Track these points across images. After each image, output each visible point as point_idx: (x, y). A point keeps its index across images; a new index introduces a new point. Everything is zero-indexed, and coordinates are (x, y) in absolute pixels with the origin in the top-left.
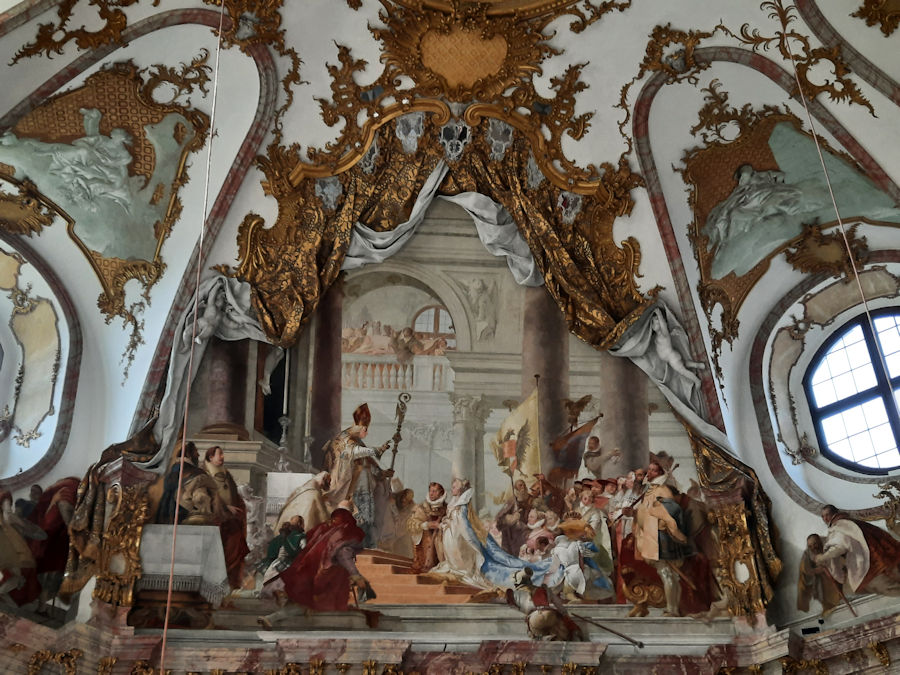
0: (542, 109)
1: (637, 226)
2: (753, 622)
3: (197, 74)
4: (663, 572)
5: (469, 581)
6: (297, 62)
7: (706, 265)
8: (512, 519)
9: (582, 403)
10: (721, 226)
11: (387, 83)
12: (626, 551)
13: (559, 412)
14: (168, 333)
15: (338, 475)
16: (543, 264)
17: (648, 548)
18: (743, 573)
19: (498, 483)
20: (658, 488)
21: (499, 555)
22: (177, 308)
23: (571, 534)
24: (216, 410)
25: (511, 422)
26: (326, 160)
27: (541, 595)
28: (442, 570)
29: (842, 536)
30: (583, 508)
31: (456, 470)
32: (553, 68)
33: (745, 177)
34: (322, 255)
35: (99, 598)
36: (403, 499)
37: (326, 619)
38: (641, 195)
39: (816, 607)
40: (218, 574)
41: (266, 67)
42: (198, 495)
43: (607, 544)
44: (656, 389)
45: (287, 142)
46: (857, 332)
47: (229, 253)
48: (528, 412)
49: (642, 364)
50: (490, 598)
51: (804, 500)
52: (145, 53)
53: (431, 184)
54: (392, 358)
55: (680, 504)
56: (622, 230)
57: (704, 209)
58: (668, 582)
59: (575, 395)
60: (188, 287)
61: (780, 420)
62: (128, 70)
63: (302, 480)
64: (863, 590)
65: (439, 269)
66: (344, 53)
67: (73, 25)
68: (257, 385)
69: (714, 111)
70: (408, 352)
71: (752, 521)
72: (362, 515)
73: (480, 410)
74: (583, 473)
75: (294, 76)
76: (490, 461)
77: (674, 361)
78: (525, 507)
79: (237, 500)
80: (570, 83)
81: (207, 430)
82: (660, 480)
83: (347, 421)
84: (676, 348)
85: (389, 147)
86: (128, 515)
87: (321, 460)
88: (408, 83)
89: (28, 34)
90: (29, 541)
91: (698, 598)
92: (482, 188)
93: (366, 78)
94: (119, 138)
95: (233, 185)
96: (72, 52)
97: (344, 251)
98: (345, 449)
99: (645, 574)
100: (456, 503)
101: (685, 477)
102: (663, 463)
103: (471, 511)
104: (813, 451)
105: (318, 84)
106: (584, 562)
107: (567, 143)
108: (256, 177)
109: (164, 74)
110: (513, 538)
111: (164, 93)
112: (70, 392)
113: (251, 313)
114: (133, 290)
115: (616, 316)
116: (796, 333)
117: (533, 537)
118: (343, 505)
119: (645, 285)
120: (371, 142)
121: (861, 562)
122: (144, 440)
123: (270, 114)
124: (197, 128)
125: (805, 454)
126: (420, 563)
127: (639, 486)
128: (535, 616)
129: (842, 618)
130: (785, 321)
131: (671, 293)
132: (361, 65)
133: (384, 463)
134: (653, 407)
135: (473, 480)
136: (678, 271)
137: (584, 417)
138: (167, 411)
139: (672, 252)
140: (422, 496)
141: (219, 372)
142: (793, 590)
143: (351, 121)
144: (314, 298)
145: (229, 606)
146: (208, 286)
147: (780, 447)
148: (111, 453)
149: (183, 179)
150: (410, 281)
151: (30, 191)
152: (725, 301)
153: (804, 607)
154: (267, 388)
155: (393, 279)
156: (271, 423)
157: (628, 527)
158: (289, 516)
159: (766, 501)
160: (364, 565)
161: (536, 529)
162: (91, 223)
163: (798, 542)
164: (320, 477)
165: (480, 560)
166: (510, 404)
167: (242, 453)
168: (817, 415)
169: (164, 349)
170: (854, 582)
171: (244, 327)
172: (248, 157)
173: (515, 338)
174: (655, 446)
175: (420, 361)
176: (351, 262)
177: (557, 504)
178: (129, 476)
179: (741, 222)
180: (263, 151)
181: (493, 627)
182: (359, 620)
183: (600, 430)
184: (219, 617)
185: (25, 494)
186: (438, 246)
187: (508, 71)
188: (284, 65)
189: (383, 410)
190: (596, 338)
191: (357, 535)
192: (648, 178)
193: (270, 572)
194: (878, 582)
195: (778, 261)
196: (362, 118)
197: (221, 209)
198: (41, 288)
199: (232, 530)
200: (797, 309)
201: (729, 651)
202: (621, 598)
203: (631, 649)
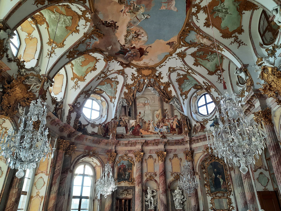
0: (157, 77)
1: (171, 88)
2: (187, 135)
3: (116, 78)
4: (176, 129)
5: (153, 132)
6: (127, 75)
7: (181, 91)
8: (158, 124)
9: (166, 110)
10: (183, 86)
11: (138, 76)
12: (172, 127)
13: (163, 111)
14: (117, 106)
15: (138, 120)
16: (159, 94)
17: (174, 127)
18: (186, 129)
19: (156, 120)
20: (176, 119)
21: (156, 128)
22: (118, 103)
23: (165, 125)
24: (123, 114)
25: (158, 112)
26: (133, 85)
27: (161, 133)
28: (150, 131)
29: (198, 124)
30: (167, 122)
31: (151, 119)
32: (158, 72)
33: (185, 81)
34: (133, 96)
35: (112, 136)
36: (145, 122)
37: (137, 137)
38: (171, 85)
39: (195, 133)
40: (125, 132)
41: (124, 76)
42: (122, 123)
43: (169, 127)
44: (175, 108)
45: (128, 83)
46: (204, 96)
47: (123, 96)
48: (159, 111)
49: (173, 105)
50: (156, 133)
51: (194, 120)
52: (110, 77)
53: (145, 87)
54: (143, 106)
55: (179, 121)
56: (169, 89)
57: (180, 85)
58: (177, 131)
59: (165, 109)
60: (119, 100)
61: (193, 109)
62: (109, 78)
63: (134, 121)
64: (200, 131)
65: (147, 96)
66: (133, 73)
67: (101, 77)
68: (128, 110)
69: (179, 75)
70: (145, 105)
71: (187, 123)
72: (140, 125)
73: (154, 111)
74: (167, 118)
75: (127, 77)
76: (155, 117)
77: (177, 104)
78: (160, 122)
79: (127, 124)
80: (160, 74)
81: (123, 116)
82: (176, 118)
83: (138, 114)
84: (177, 102)
85: (139, 83)
86: (114, 126)
87: (136, 119)
88: (140, 76)
89: (97, 78)
90: (104, 130)
91: (180, 133)
92: (151, 86)
93: (135, 76)
94: (109, 84)
95: (122, 89)
96: (102, 79)
97: (136, 95)
98: (138, 117)
99: (174, 130)
100: (151, 122)
101: (179, 118)
102: (176, 116)
103: (153, 123)
104: (197, 112)
105: (130, 77)
106: (167, 129)
107: (161, 80)
108: (125, 87)
109: (112, 78)
110: (158, 126)
111: (113, 80)
112: (108, 112)
113: (126, 103)
114: (113, 100)
115: (169, 99)
116: (196, 97)
117: (161, 126)
118: (138, 124)
119: (173, 95)
120: (137, 82)
121: (200, 128)
122: (116, 118)
123: (125, 81)
124: (118, 83)
125: (196, 113)
126: (147, 130)
127: (173, 119)
128: (161, 136)
129: (197, 135)
130: (194, 95)
131: (176, 96)
132: (135, 74)
133: (143, 119)
134: (175, 110)
135: (153, 120)
136: (177, 93)
137: (166, 111)
138: (118, 114)
139: (176, 91)
140: (147, 122)
141: (123, 109)
142: (192, 131)
143: (135, 81)
144: (133, 100)
145: (126, 136)
146: (121, 100)
147: (192, 112)
148: (112, 120)
149: (117, 88)
150: (144, 97)
151: (101, 90)
152: (185, 94)
153: (193, 133)
154: (129, 111)
155: (142, 97)
156: (130, 115)
157: (172, 124)
158: (132, 125)
159: (189, 120)
160: (141, 130)
161: (161, 125)
162: (108, 93)
163: (193, 125)
164: (136, 120)
165: (154, 129)
166: (157, 110)
167: (126, 118)
168: (198, 107)
169: (117, 107)
170: (199, 130)
171: (125, 104)
172: (123, 85)
173: (157, 103)
174: (175, 114)
175: (146, 106)
176: (137, 96)
177: (163, 122)
178: (114, 122)
179: (186, 85)
180: (125, 85)
181: (156, 137)
182: (141, 137)
183: (168, 112)
184: (125, 137)
185: (104, 125)
186: (146, 93)
187: (152, 73)
188: (126, 76)
189: (142, 112)
190: (167, 102)
191: (140, 127)
192: (172, 83)
193: (131, 132)
194: (201, 130)
195: (192, 88)
196: (136, 80)
197: (121, 91)
198: (104, 100)
199: (126, 127)
200: (196, 94)
201: (183, 139)
202: (171, 133)
203: (172, 139)
